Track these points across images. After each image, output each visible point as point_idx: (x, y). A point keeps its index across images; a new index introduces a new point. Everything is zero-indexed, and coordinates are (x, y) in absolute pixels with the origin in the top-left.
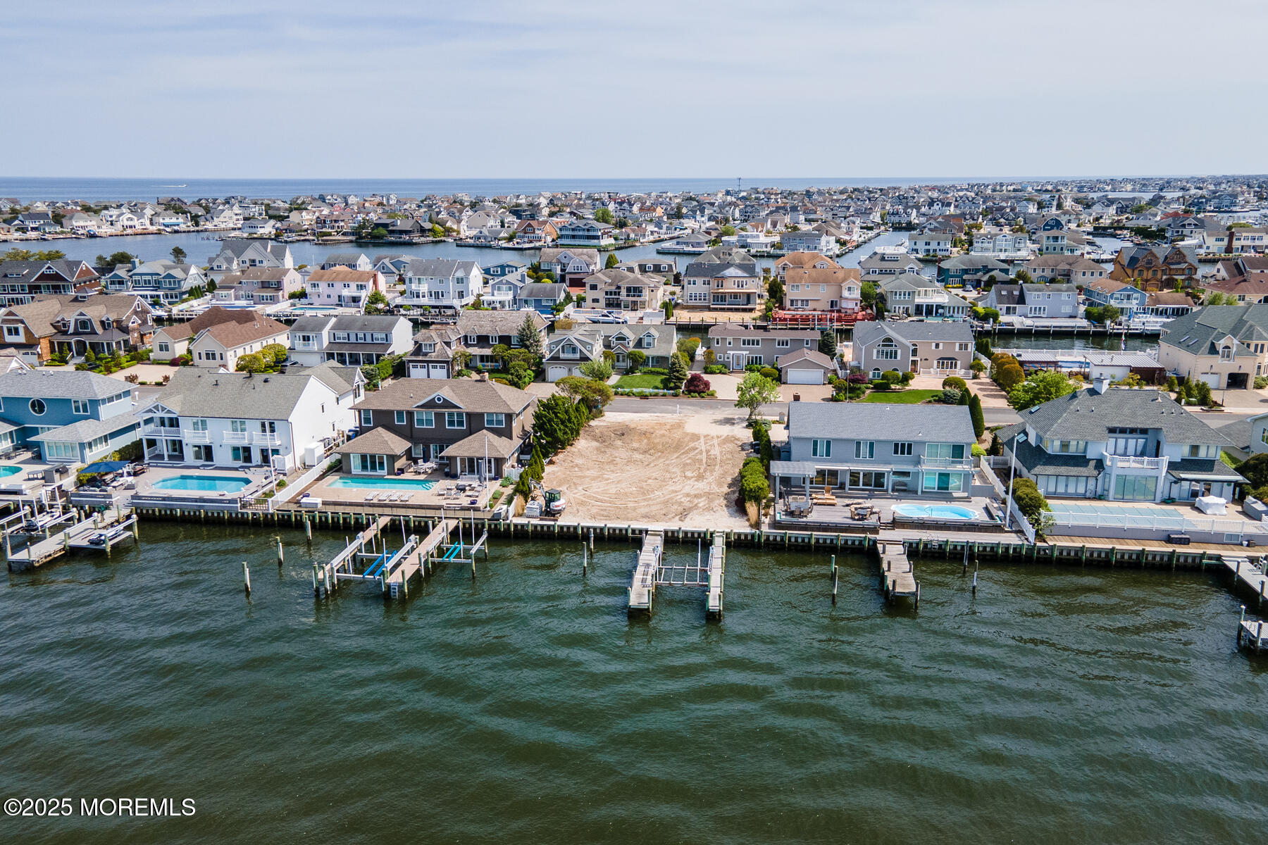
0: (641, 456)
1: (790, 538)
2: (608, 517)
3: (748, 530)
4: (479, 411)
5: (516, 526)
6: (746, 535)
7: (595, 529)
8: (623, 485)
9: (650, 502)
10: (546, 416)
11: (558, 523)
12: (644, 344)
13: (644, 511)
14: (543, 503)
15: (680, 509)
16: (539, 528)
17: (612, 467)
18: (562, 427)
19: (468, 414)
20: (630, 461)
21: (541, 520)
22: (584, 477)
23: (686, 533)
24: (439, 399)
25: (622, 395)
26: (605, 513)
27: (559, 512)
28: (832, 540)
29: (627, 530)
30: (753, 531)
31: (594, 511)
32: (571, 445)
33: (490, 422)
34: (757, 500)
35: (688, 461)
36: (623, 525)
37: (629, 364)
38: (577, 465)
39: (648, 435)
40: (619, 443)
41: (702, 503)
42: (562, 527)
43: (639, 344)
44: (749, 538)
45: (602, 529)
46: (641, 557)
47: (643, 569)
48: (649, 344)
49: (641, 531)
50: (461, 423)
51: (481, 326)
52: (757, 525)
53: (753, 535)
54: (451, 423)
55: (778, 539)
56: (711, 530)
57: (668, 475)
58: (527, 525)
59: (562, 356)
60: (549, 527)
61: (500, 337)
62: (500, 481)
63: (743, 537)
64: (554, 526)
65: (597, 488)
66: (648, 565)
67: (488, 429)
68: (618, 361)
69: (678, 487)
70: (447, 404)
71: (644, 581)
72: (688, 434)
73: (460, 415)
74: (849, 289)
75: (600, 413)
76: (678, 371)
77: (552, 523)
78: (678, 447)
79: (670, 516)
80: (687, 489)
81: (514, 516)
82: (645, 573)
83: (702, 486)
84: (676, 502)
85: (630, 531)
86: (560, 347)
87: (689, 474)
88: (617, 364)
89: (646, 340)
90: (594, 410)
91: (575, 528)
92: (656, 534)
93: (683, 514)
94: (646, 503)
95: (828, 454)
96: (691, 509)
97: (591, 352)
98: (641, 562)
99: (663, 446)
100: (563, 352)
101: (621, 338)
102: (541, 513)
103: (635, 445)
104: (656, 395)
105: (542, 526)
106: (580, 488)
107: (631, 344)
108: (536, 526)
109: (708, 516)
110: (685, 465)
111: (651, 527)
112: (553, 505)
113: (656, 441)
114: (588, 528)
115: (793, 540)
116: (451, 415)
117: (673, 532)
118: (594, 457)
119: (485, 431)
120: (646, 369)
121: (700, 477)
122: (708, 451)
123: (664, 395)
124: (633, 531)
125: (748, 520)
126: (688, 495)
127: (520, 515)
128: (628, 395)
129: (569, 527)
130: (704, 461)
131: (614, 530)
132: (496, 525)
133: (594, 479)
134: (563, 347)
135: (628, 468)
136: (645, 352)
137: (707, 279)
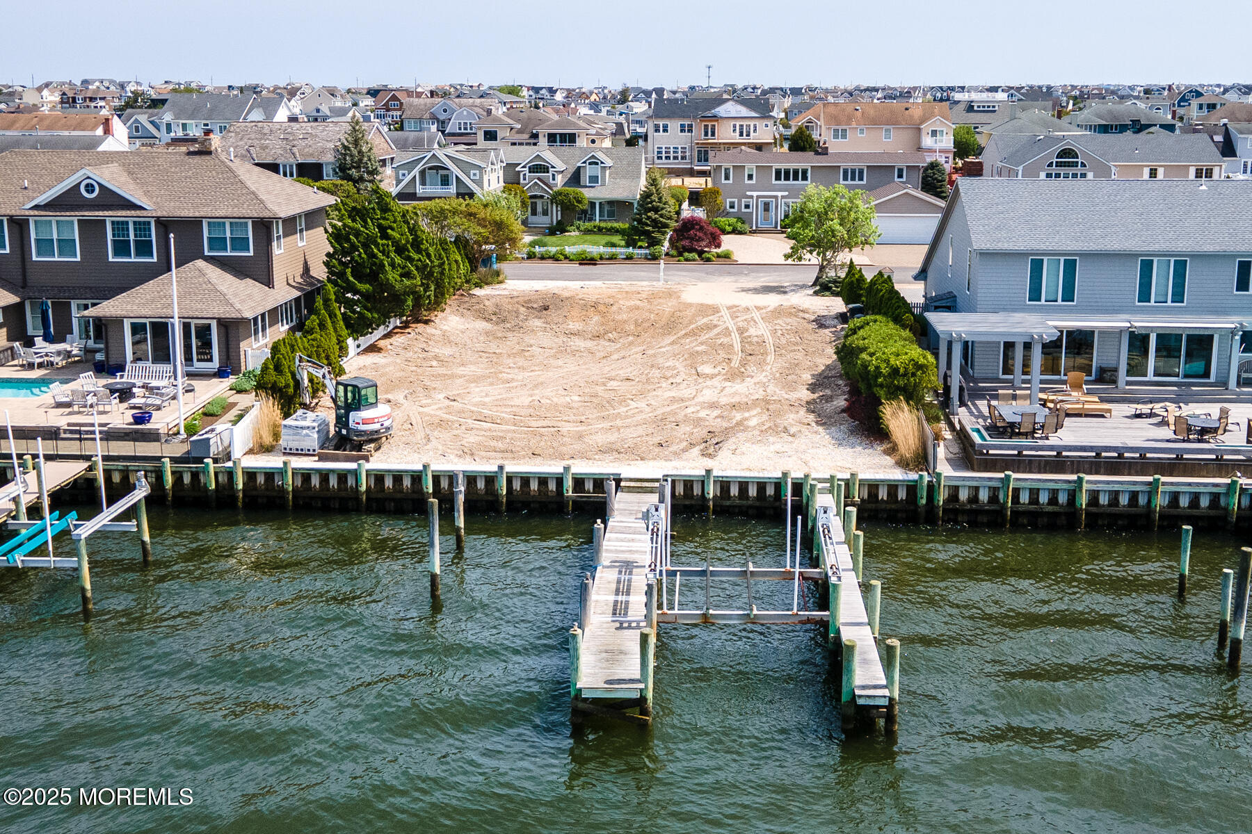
0: (589, 344)
1: (1016, 491)
2: (510, 452)
3: (897, 475)
4: (188, 212)
5: (250, 475)
6: (893, 487)
7: (471, 479)
8: (548, 392)
9: (619, 423)
10: (357, 234)
11: (368, 466)
12: (585, 179)
13: (601, 439)
14: (331, 417)
15: (701, 433)
16: (315, 481)
17: (521, 362)
18: (398, 260)
19: (160, 222)
20: (563, 351)
21: (322, 458)
22: (452, 377)
23: (724, 485)
24: (90, 188)
25: (542, 258)
26: (500, 445)
27: (375, 438)
28: (1134, 496)
29: (560, 481)
30: (913, 476)
31: (471, 439)
32: (426, 322)
33: (217, 243)
34: (911, 395)
35: (699, 349)
36: (553, 467)
37: (556, 215)
38: (436, 357)
39: (601, 308)
40: (538, 323)
41: (755, 419)
42: (379, 477)
43: (575, 179)
44: (902, 494)
45: (490, 479)
46: (606, 544)
47: (612, 575)
48: (594, 179)
49: (599, 483)
50: (144, 249)
51: (264, 148)
52: (922, 459)
53: (912, 488)
54: (121, 248)
55: (984, 496)
56: (797, 474)
57: (656, 373)
58: (282, 472)
59: (420, 190)
60: (342, 476)
61: (300, 166)
62: (231, 380)
63: (883, 494)
64: (355, 473)
65: (480, 396)
66: (627, 566)
67: (211, 260)
68: (534, 213)
69: (686, 392)
70: (110, 199)
71: (619, 610)
72: (690, 305)
73: (142, 227)
74: (934, 133)
75: (495, 278)
76: (656, 210)
77: (352, 466)
78: (671, 325)
79: (674, 448)
80: (708, 395)
81: (250, 452)
82: (623, 589)
83: (742, 389)
84: (687, 419)
85: (569, 484)
86: (416, 172)
87: (706, 369)
88: (532, 219)
89: (589, 171)
90: (482, 270)
91: (417, 477)
92: (642, 486)
93: (712, 443)
94: (606, 425)
95: (1068, 295)
96: (728, 432)
97: (479, 183)
98: (605, 558)
99: (637, 324)
100: (423, 183)
101: (539, 168)
102: (325, 441)
103: (573, 326)
104: (612, 258)
105: (324, 475)
106: (441, 396)
107: (559, 178)
108: (306, 475)
109: (777, 444)
110: (693, 355)
111: (629, 470)
112: (354, 417)
113: (619, 318)
114: (452, 477)
115: (1024, 498)
116: (120, 227)
117: (688, 484)
118: (479, 347)
119: (200, 263)
120: (588, 225)
121: (735, 375)
122: (741, 331)
123: (629, 258)
124: (579, 482)
125: (892, 450)
126: (713, 406)
127: (267, 449)
128: (555, 258)
129: (398, 477)
130: (737, 347)
131: (525, 480)
132: (195, 475)
133: (476, 380)
134: (423, 173)
135: (560, 362)
136: (588, 194)
137: (687, 123)
